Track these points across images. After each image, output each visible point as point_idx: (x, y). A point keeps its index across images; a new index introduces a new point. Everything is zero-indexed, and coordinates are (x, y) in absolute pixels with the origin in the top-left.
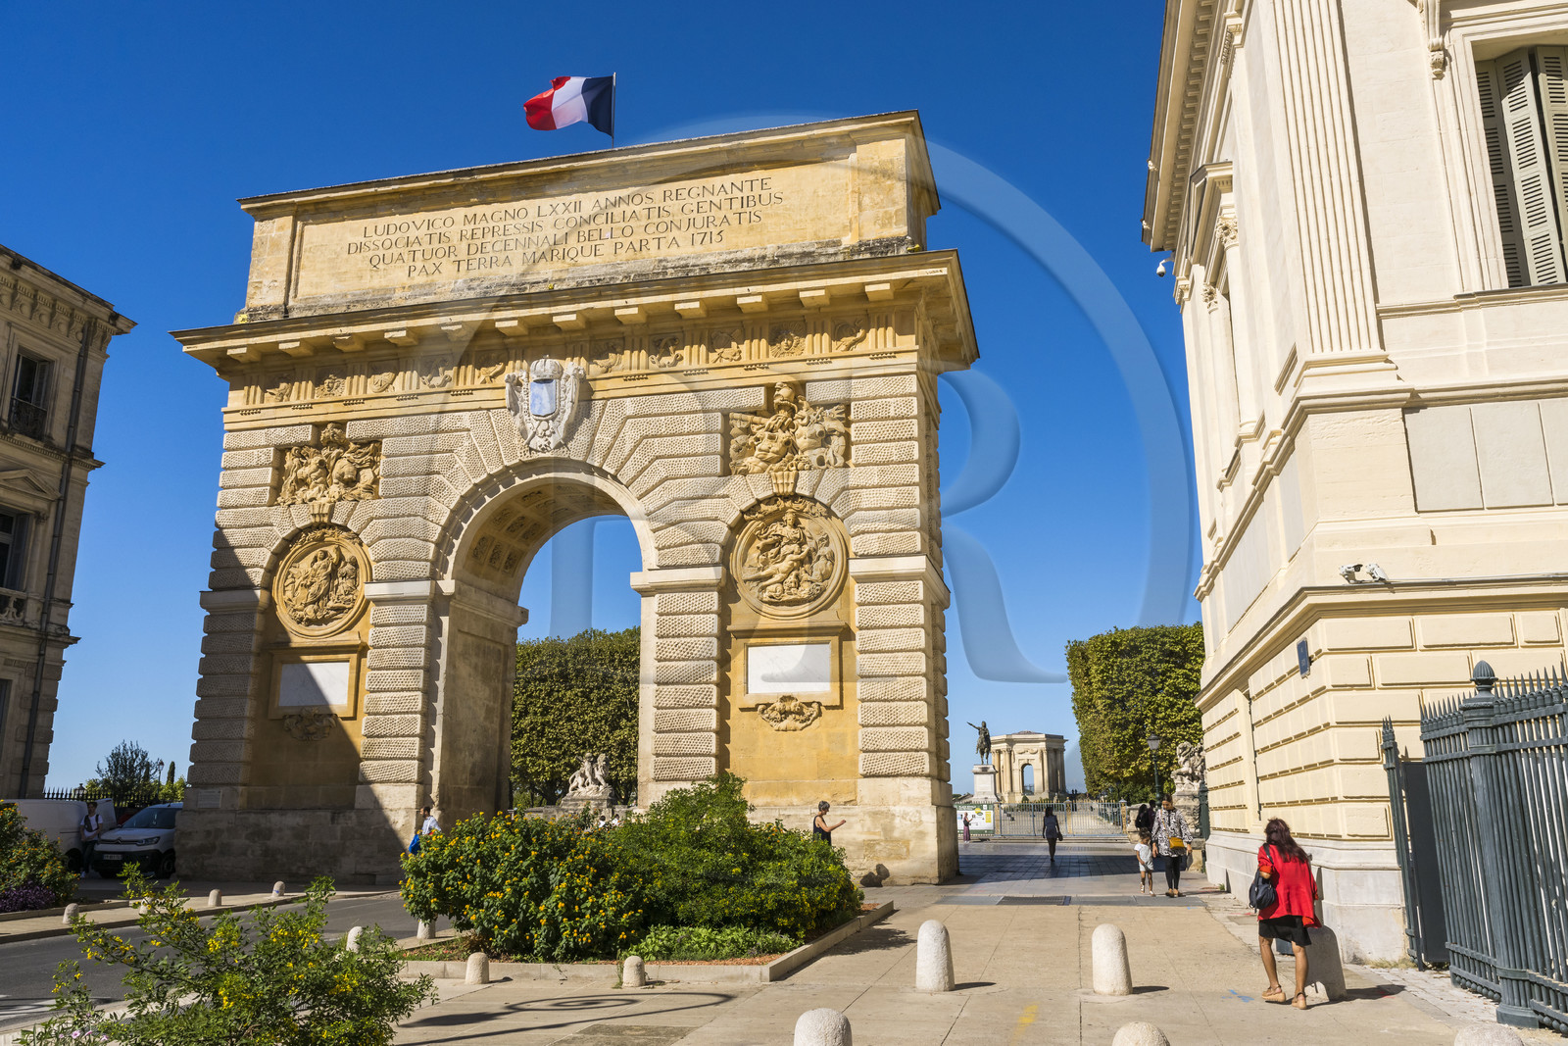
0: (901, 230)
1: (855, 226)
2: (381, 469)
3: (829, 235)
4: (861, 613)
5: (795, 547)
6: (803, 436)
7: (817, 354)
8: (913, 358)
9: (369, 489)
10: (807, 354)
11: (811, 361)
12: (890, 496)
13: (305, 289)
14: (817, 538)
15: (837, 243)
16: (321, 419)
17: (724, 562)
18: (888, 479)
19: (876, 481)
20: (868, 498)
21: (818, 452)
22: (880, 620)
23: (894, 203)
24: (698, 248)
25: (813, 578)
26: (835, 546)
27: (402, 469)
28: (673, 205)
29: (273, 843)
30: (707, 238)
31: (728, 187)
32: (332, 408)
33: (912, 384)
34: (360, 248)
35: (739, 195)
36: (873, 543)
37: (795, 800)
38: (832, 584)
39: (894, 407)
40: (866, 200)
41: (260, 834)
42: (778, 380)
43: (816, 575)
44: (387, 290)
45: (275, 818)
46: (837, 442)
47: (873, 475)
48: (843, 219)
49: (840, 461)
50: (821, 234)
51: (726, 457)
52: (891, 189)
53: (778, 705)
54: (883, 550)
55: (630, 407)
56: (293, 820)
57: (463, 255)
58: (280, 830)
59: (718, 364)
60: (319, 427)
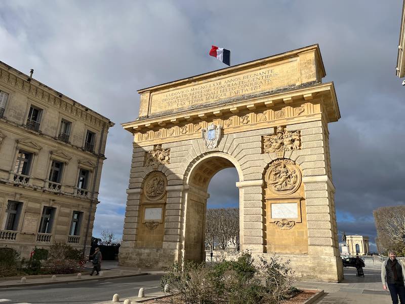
0: (315, 79)
1: (300, 80)
2: (170, 156)
3: (292, 83)
4: (307, 193)
5: (285, 174)
6: (286, 141)
7: (290, 117)
8: (320, 116)
9: (167, 161)
10: (286, 117)
11: (287, 119)
12: (315, 157)
13: (152, 112)
14: (292, 171)
15: (294, 85)
16: (156, 144)
17: (263, 178)
18: (313, 152)
19: (310, 153)
20: (307, 158)
21: (291, 146)
22: (313, 195)
23: (312, 71)
24: (254, 91)
25: (291, 183)
26: (298, 173)
27: (175, 156)
28: (246, 80)
29: (142, 257)
30: (256, 88)
31: (261, 73)
32: (158, 141)
33: (320, 124)
34: (165, 100)
35: (265, 75)
36: (310, 172)
37: (288, 252)
38: (297, 185)
39: (314, 131)
40: (303, 72)
41: (139, 254)
42: (278, 126)
43: (292, 182)
44: (172, 110)
45: (143, 250)
46: (297, 143)
47: (309, 152)
48: (296, 78)
49: (298, 148)
50: (289, 83)
51: (263, 148)
52: (311, 67)
53: (281, 222)
54: (313, 175)
55: (235, 136)
56: (147, 251)
57: (191, 99)
58: (144, 254)
59: (260, 122)
60: (155, 146)
